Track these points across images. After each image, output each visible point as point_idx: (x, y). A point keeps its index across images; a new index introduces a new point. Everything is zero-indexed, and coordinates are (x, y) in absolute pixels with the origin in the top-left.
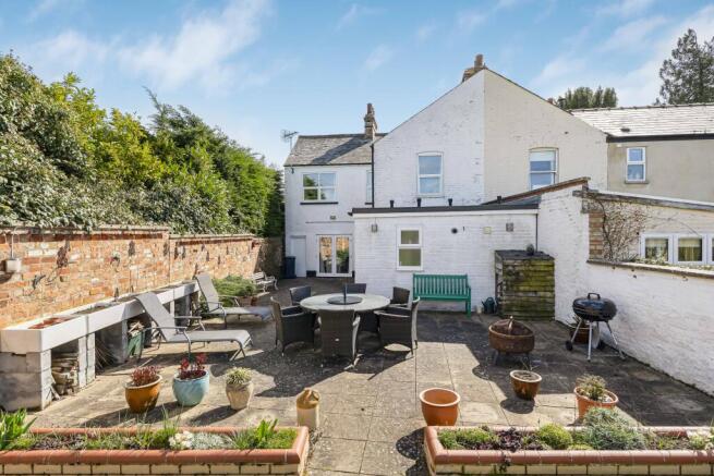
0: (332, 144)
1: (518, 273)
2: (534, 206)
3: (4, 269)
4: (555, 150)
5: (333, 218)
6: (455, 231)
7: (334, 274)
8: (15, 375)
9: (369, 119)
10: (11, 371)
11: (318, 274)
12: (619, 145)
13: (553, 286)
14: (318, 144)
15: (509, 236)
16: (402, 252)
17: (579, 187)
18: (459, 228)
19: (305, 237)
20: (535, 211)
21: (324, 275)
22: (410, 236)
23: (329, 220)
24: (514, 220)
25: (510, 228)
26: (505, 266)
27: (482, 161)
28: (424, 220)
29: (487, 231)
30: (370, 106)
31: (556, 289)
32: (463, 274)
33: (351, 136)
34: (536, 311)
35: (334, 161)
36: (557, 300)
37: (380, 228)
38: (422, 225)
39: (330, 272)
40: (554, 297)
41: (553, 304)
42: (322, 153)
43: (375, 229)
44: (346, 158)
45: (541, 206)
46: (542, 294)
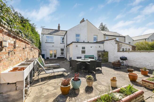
0: (51, 31)
1: (103, 54)
2: (103, 43)
3: (1, 45)
4: (97, 36)
5: (53, 46)
6: (91, 47)
7: (53, 58)
8: (8, 93)
9: (59, 27)
10: (7, 92)
11: (49, 58)
12: (105, 36)
13: (108, 56)
14: (47, 30)
15: (99, 48)
16: (82, 51)
17: (115, 40)
18: (92, 46)
19: (46, 50)
20: (103, 44)
21: (50, 58)
22: (84, 48)
23: (52, 46)
24: (100, 45)
25: (100, 47)
26: (102, 53)
27: (86, 36)
28: (86, 45)
29: (96, 47)
30: (59, 24)
31: (109, 57)
32: (93, 55)
33: (55, 30)
34: (106, 61)
35: (53, 34)
36: (109, 59)
37: (78, 46)
38: (86, 46)
39: (52, 57)
40: (108, 58)
41: (108, 59)
42: (49, 32)
43: (77, 46)
44: (56, 34)
45: (104, 43)
46: (107, 58)
